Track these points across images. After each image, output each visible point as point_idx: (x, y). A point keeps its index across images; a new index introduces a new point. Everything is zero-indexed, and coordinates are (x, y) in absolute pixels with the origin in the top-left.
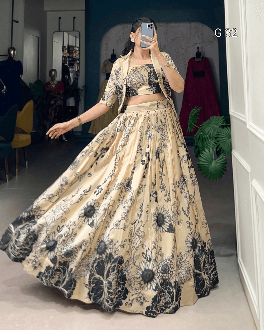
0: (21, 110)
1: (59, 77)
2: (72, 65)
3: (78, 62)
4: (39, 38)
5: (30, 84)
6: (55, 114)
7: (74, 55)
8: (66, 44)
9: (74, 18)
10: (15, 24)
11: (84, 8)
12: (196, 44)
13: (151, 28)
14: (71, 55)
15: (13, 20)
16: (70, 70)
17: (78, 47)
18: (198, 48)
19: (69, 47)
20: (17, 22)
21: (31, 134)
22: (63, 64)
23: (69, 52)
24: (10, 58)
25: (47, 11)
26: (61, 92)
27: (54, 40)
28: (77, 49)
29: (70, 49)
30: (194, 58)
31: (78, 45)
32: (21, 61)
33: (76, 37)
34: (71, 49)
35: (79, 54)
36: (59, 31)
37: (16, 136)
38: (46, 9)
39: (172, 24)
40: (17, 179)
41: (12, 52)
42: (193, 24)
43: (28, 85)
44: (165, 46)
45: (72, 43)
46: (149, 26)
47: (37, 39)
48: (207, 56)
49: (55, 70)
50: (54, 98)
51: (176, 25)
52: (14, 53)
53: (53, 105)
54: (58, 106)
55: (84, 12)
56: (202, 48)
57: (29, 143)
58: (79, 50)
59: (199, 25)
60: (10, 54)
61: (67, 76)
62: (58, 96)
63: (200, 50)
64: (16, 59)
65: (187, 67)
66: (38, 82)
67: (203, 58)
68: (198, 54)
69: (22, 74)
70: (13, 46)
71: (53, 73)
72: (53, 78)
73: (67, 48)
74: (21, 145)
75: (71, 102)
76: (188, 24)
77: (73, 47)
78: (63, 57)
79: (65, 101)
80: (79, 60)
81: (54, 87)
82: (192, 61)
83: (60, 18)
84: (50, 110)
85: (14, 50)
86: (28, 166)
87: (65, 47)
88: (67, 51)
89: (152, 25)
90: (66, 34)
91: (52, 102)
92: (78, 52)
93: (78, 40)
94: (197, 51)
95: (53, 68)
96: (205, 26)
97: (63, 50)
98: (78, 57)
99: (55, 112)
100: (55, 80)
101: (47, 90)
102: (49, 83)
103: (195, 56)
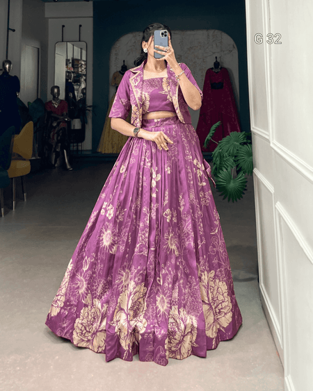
1: (62, 96)
2: (77, 81)
3: (85, 78)
4: (38, 49)
5: (29, 103)
7: (80, 70)
8: (70, 57)
9: (80, 26)
10: (10, 32)
11: (92, 15)
12: (214, 53)
13: (166, 36)
14: (76, 70)
15: (8, 29)
17: (84, 61)
18: (216, 58)
19: (73, 60)
20: (14, 31)
21: (30, 160)
22: (67, 80)
23: (73, 66)
24: (5, 73)
25: (48, 18)
26: (65, 113)
27: (56, 52)
28: (83, 63)
29: (74, 63)
30: (212, 68)
31: (84, 58)
33: (81, 49)
34: (76, 63)
35: (86, 68)
36: (62, 41)
37: (13, 163)
38: (46, 16)
39: (189, 32)
40: (13, 213)
41: (7, 66)
42: (211, 32)
43: (26, 104)
44: (181, 56)
45: (77, 56)
46: (162, 34)
47: (36, 50)
48: (226, 66)
49: (58, 87)
50: (56, 119)
51: (192, 32)
52: (9, 67)
53: (55, 127)
54: (61, 129)
55: (92, 19)
56: (220, 57)
57: (28, 171)
58: (86, 65)
59: (217, 32)
60: (5, 68)
61: (71, 95)
62: (62, 117)
63: (218, 60)
64: (12, 74)
66: (38, 101)
67: (221, 68)
68: (217, 64)
69: (19, 91)
70: (9, 59)
71: (56, 90)
72: (55, 97)
73: (71, 61)
74: (19, 174)
75: (77, 124)
76: (205, 32)
77: (78, 60)
78: (67, 72)
79: (69, 123)
80: (85, 75)
81: (56, 106)
82: (209, 72)
83: (63, 26)
84: (52, 134)
85: (10, 63)
87: (69, 60)
88: (71, 65)
89: (165, 32)
90: (70, 45)
91: (55, 124)
92: (84, 66)
93: (84, 52)
95: (55, 85)
96: (223, 33)
97: (67, 64)
98: (84, 72)
99: (58, 136)
100: (58, 98)
101: (49, 110)
102: (51, 102)
103: (213, 66)
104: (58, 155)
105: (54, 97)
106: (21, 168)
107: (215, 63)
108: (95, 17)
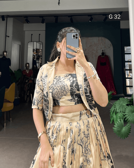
0: (8, 88)
1: (31, 67)
2: (38, 59)
3: (41, 57)
4: (20, 45)
5: (15, 71)
6: (28, 88)
7: (39, 54)
8: (35, 48)
9: (40, 34)
10: (7, 37)
11: (45, 30)
12: (101, 48)
14: (38, 54)
15: (6, 36)
16: (37, 61)
17: (41, 50)
18: (103, 50)
19: (37, 49)
20: (9, 37)
21: (14, 102)
22: (33, 59)
23: (36, 52)
24: (4, 57)
25: (25, 31)
26: (32, 76)
27: (28, 46)
28: (41, 51)
29: (37, 50)
30: (101, 56)
31: (41, 48)
32: (10, 58)
33: (40, 44)
35: (42, 53)
36: (31, 42)
38: (24, 30)
39: (90, 38)
40: (5, 130)
41: (5, 53)
42: (100, 38)
43: (14, 71)
44: (86, 49)
45: (38, 48)
47: (19, 46)
48: (107, 54)
49: (29, 64)
50: (27, 79)
51: (92, 38)
52: (6, 54)
53: (27, 83)
54: (30, 84)
55: (44, 32)
56: (104, 50)
57: (12, 108)
58: (42, 51)
59: (103, 38)
60: (4, 55)
61: (35, 66)
62: (30, 78)
63: (104, 52)
64: (7, 57)
65: (97, 60)
66: (19, 70)
67: (105, 55)
68: (103, 54)
69: (10, 65)
70: (6, 50)
71: (28, 65)
73: (35, 50)
74: (8, 110)
76: (97, 38)
77: (38, 49)
78: (33, 55)
80: (42, 56)
81: (28, 72)
82: (99, 57)
83: (32, 35)
84: (25, 86)
85: (6, 52)
86: (12, 120)
87: (34, 49)
88: (35, 51)
90: (35, 43)
91: (27, 81)
92: (41, 52)
93: (41, 45)
94: (102, 52)
95: (28, 62)
96: (106, 39)
97: (33, 51)
98: (41, 55)
99: (28, 87)
100: (28, 69)
101: (24, 74)
102: (25, 70)
103: (101, 55)
104: (28, 96)
105: (27, 68)
106: (8, 106)
107: (102, 53)
108: (46, 31)
